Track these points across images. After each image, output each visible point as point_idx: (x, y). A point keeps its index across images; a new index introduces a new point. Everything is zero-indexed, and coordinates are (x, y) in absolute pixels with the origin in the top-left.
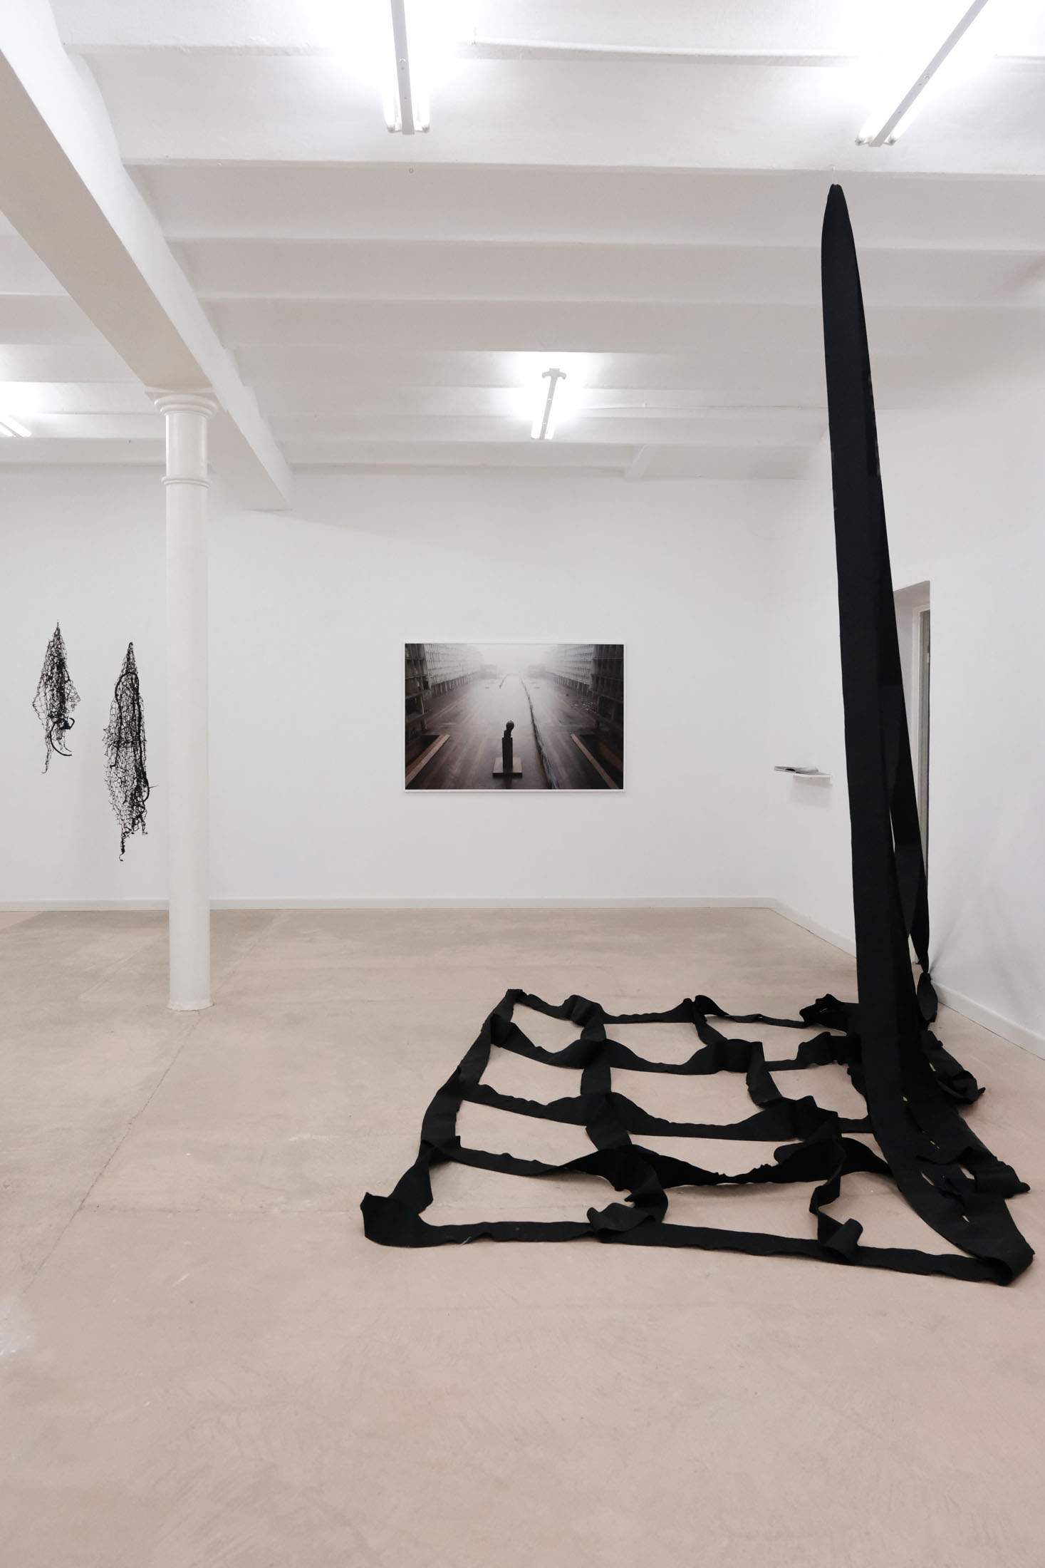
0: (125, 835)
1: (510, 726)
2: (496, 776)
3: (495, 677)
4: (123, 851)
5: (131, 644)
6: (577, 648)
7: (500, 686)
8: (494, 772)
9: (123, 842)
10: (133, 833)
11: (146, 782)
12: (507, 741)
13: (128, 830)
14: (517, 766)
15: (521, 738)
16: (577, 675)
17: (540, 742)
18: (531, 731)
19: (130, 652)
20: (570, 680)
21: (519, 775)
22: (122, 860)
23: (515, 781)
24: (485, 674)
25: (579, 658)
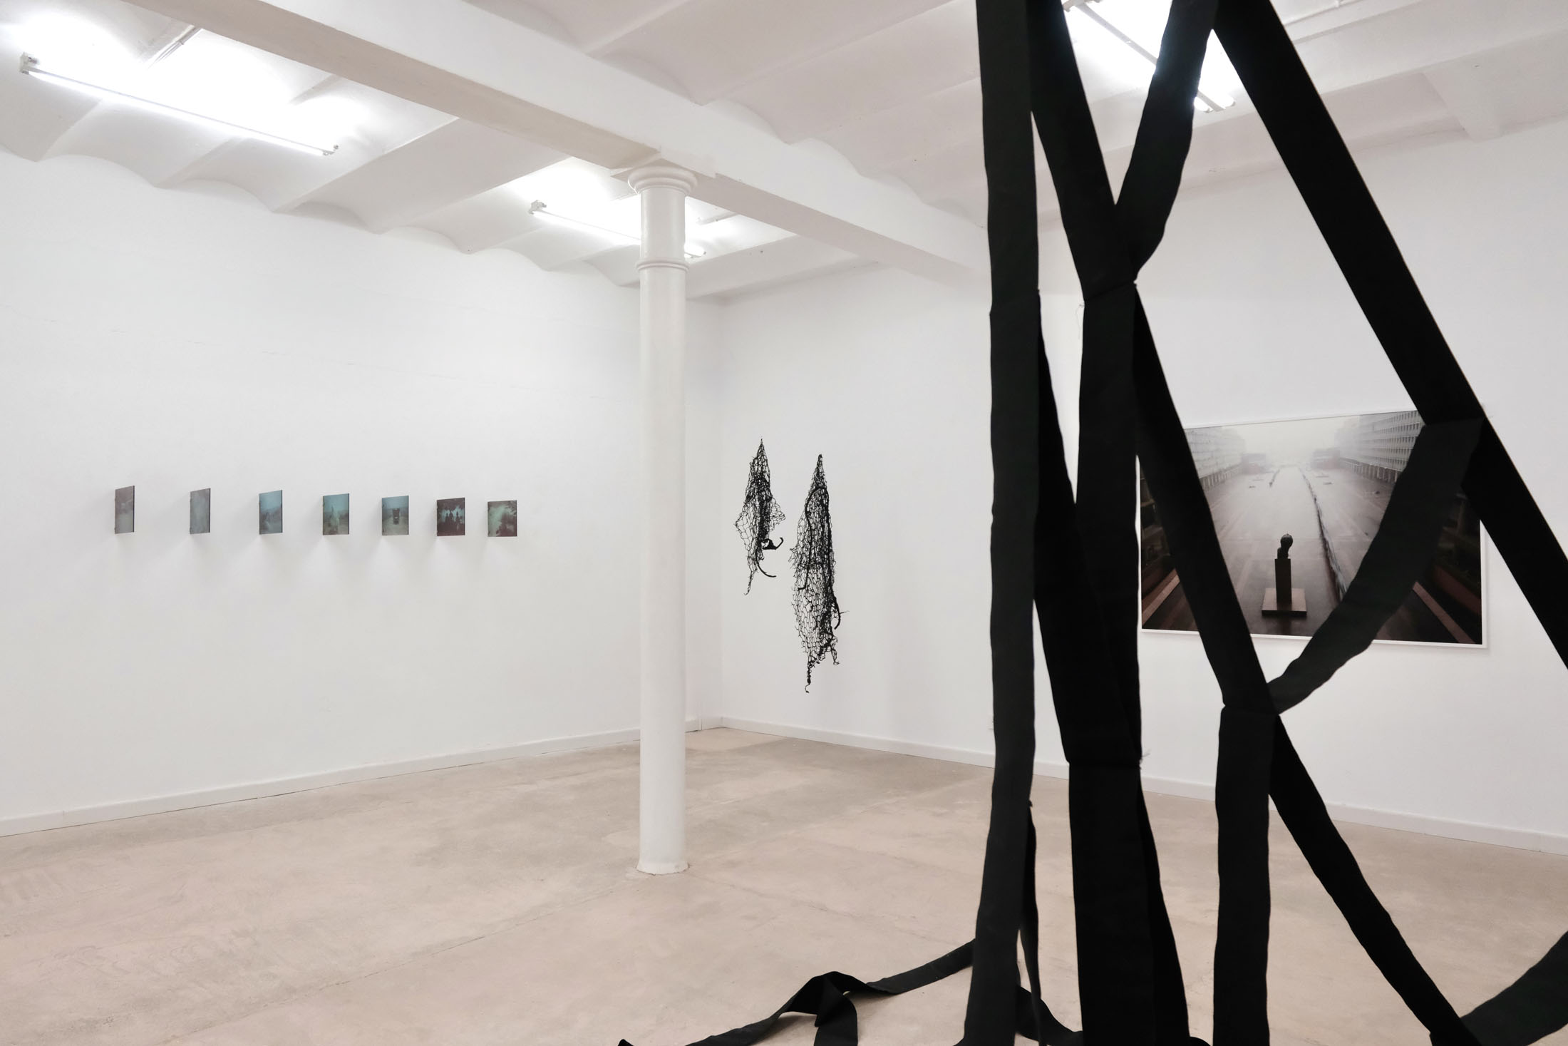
0: (811, 664)
1: (1287, 542)
2: (1267, 614)
3: (1261, 470)
4: (809, 681)
5: (820, 456)
6: (1392, 420)
7: (1271, 484)
8: (1264, 609)
9: (809, 672)
10: (818, 663)
11: (836, 607)
12: (1283, 564)
13: (813, 659)
14: (1298, 601)
15: (1304, 559)
16: (1393, 461)
17: (1334, 567)
18: (1319, 548)
19: (819, 464)
20: (1382, 469)
21: (1302, 615)
22: (807, 692)
23: (1296, 624)
24: (1249, 467)
25: (1395, 435)
